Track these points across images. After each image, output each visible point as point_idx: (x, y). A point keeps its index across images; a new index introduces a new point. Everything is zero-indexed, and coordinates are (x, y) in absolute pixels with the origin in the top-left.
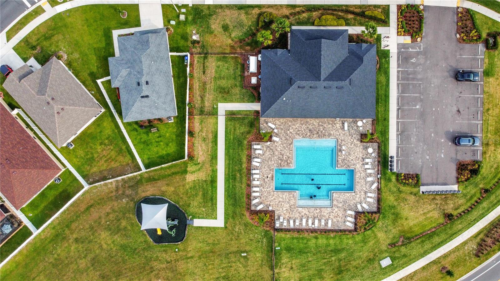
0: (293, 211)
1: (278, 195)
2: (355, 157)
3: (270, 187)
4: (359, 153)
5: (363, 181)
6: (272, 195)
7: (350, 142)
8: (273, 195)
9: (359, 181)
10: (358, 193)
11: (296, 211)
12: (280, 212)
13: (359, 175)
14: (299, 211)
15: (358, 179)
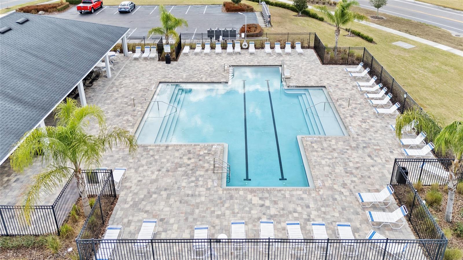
2: (205, 65)
8: (331, 188)
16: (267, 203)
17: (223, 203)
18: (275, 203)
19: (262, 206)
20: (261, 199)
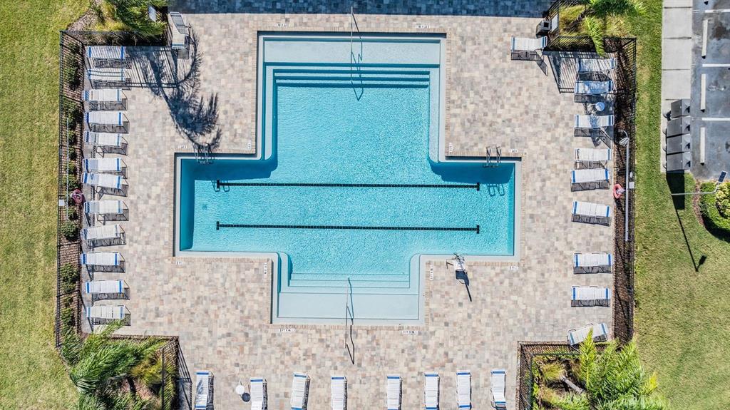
0: (255, 340)
1: (193, 273)
2: (522, 109)
3: (158, 239)
4: (535, 93)
5: (553, 213)
6: (167, 270)
7: (499, 45)
8: (173, 274)
9: (538, 212)
10: (534, 262)
11: (269, 341)
12: (201, 343)
13: (539, 184)
14: (280, 340)
15: (534, 203)
16: (152, 202)
17: (153, 156)
18: (153, 210)
19: (149, 196)
20: (158, 196)
